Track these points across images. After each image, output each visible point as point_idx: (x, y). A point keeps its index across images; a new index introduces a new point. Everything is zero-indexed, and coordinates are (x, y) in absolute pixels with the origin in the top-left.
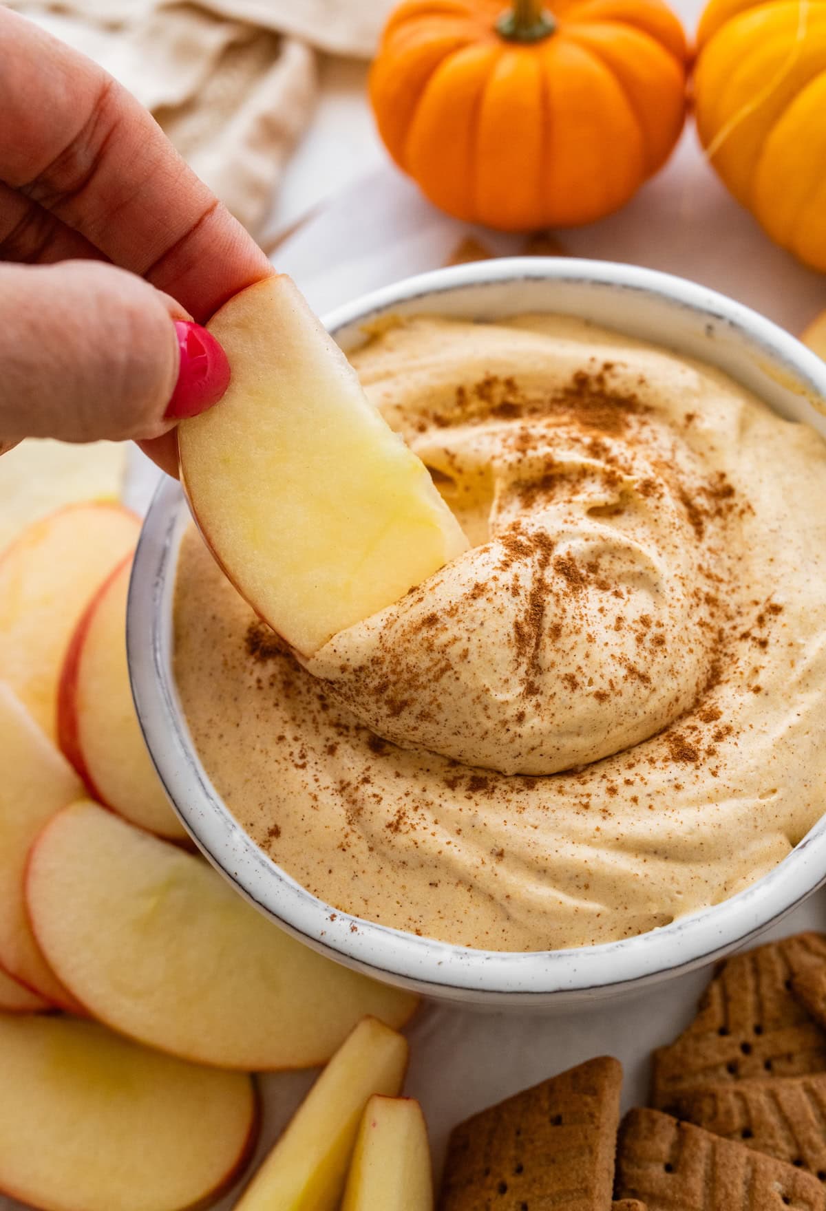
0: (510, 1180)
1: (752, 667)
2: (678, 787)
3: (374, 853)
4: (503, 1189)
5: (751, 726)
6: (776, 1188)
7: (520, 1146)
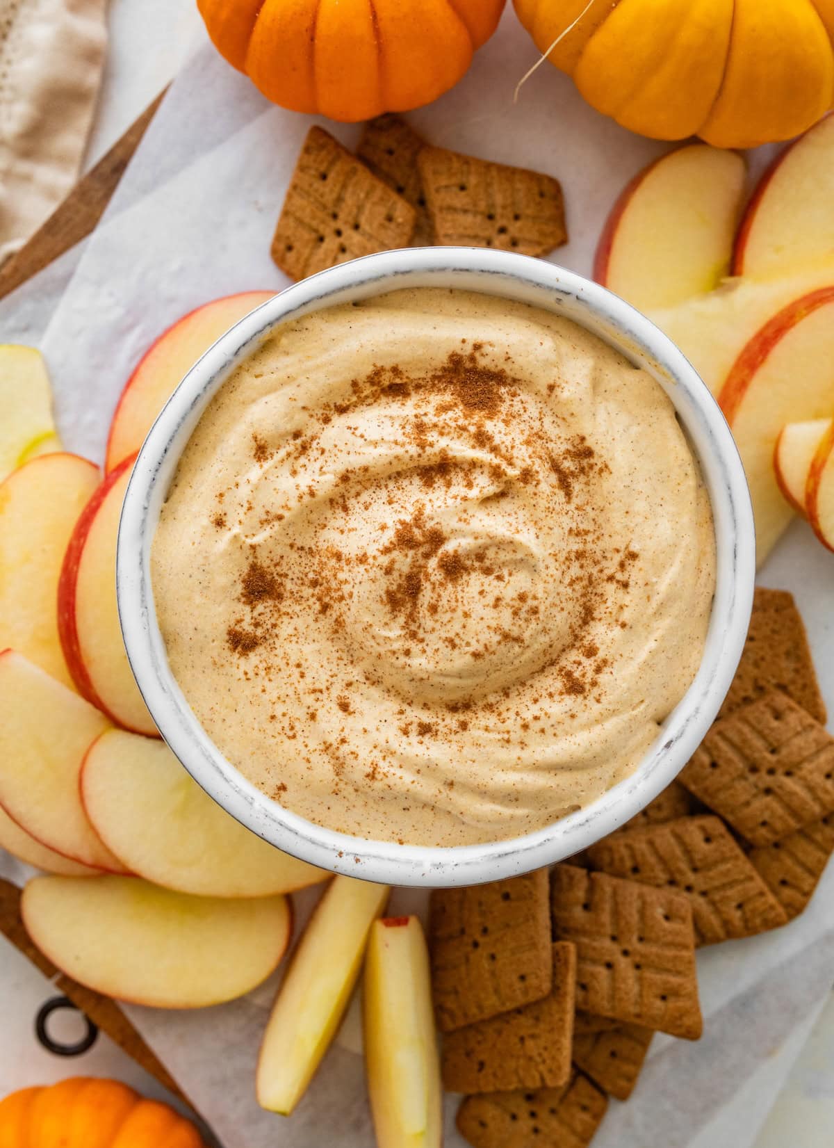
0: (481, 940)
1: (618, 606)
2: (573, 716)
3: (359, 793)
4: (476, 945)
5: (621, 655)
6: (659, 912)
7: (483, 914)
